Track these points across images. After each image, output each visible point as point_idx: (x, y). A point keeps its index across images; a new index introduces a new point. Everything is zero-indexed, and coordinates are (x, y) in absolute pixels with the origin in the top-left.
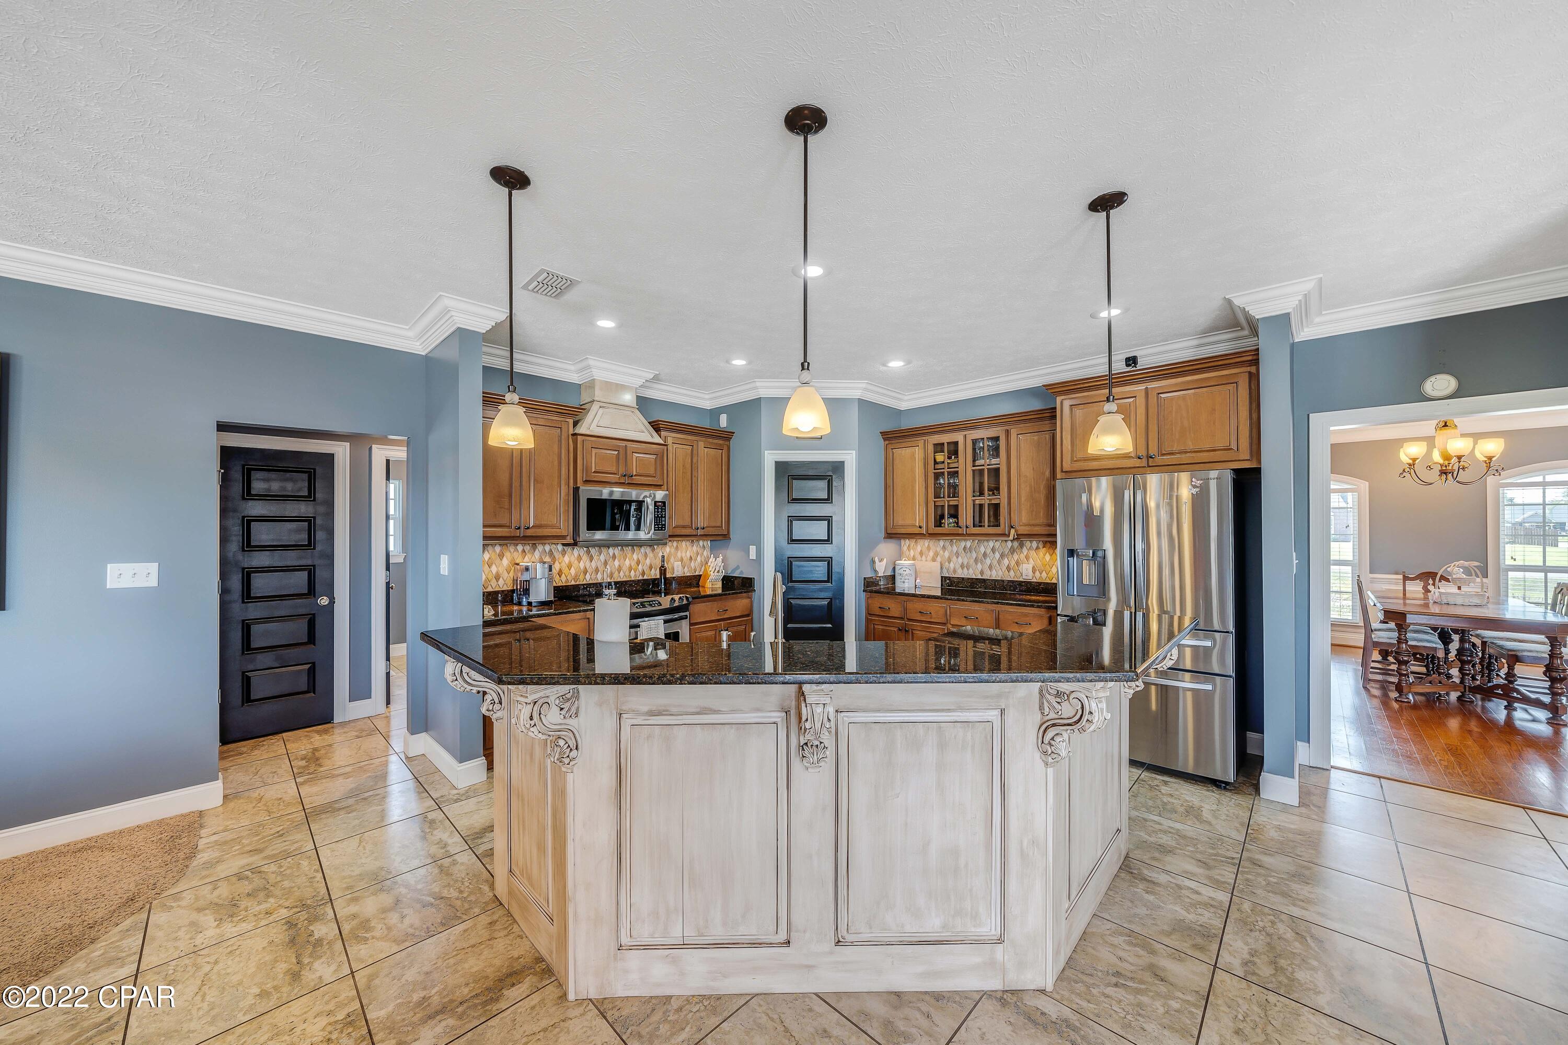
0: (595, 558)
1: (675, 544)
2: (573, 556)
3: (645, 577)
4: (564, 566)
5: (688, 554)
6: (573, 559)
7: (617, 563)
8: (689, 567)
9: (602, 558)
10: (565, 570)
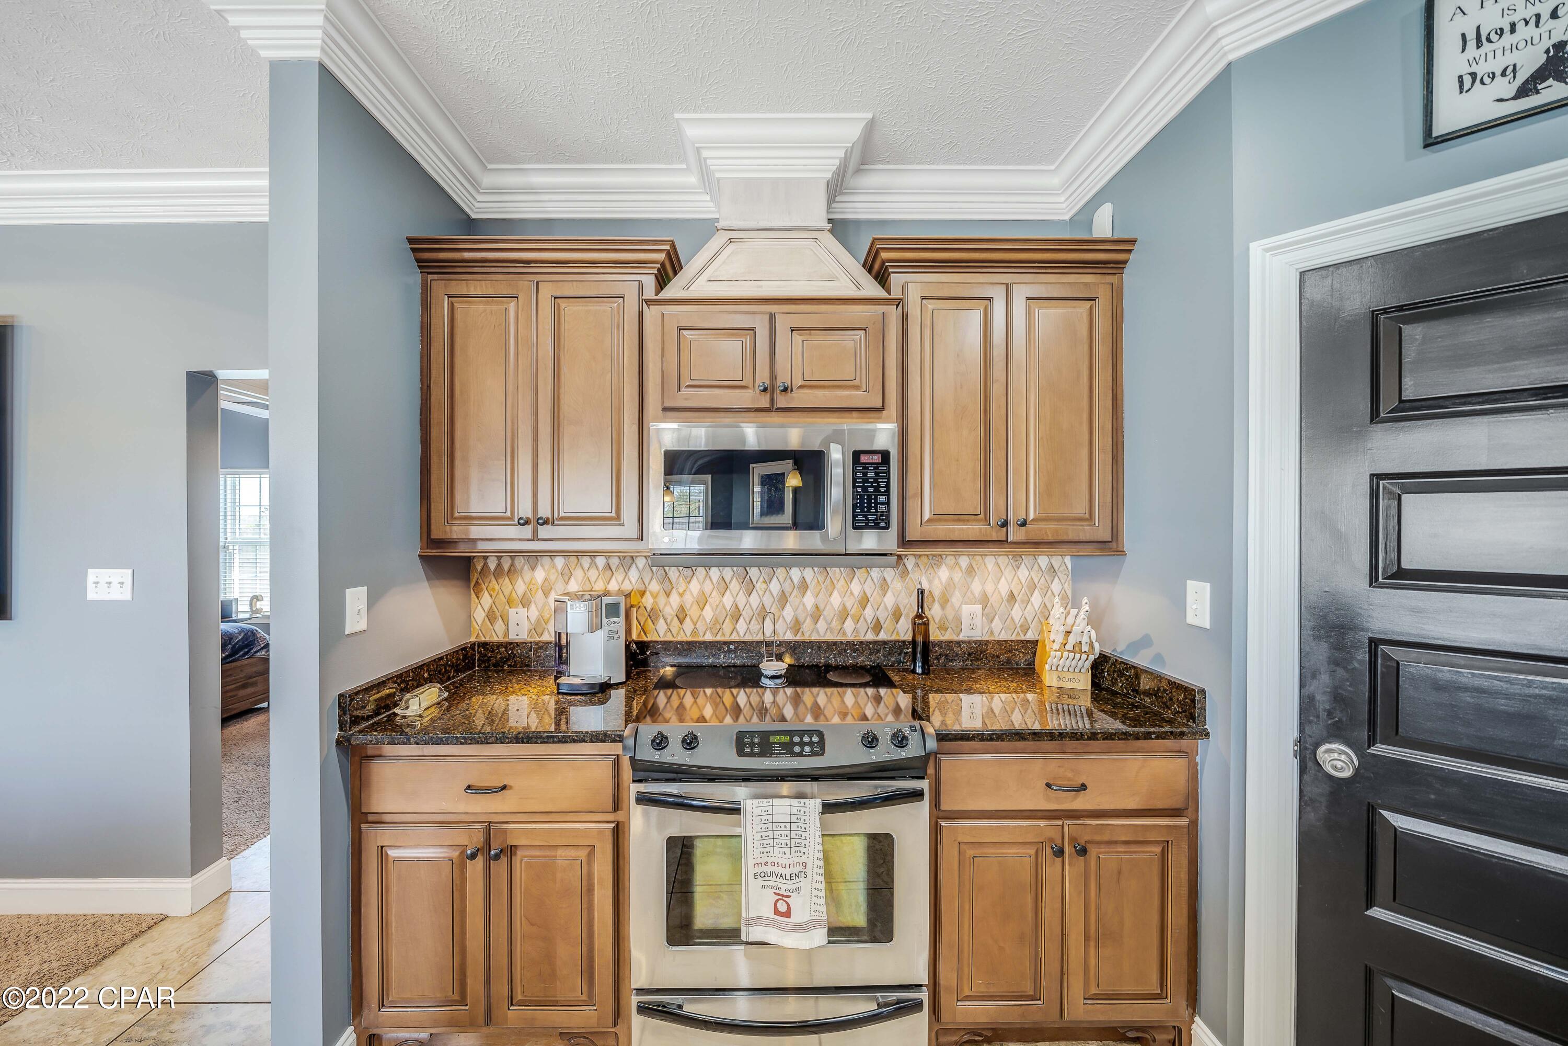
0: (758, 586)
1: (964, 561)
2: (708, 581)
3: (883, 636)
4: (688, 599)
5: (1004, 588)
6: (708, 587)
7: (809, 600)
8: (1007, 618)
9: (775, 586)
10: (693, 612)
